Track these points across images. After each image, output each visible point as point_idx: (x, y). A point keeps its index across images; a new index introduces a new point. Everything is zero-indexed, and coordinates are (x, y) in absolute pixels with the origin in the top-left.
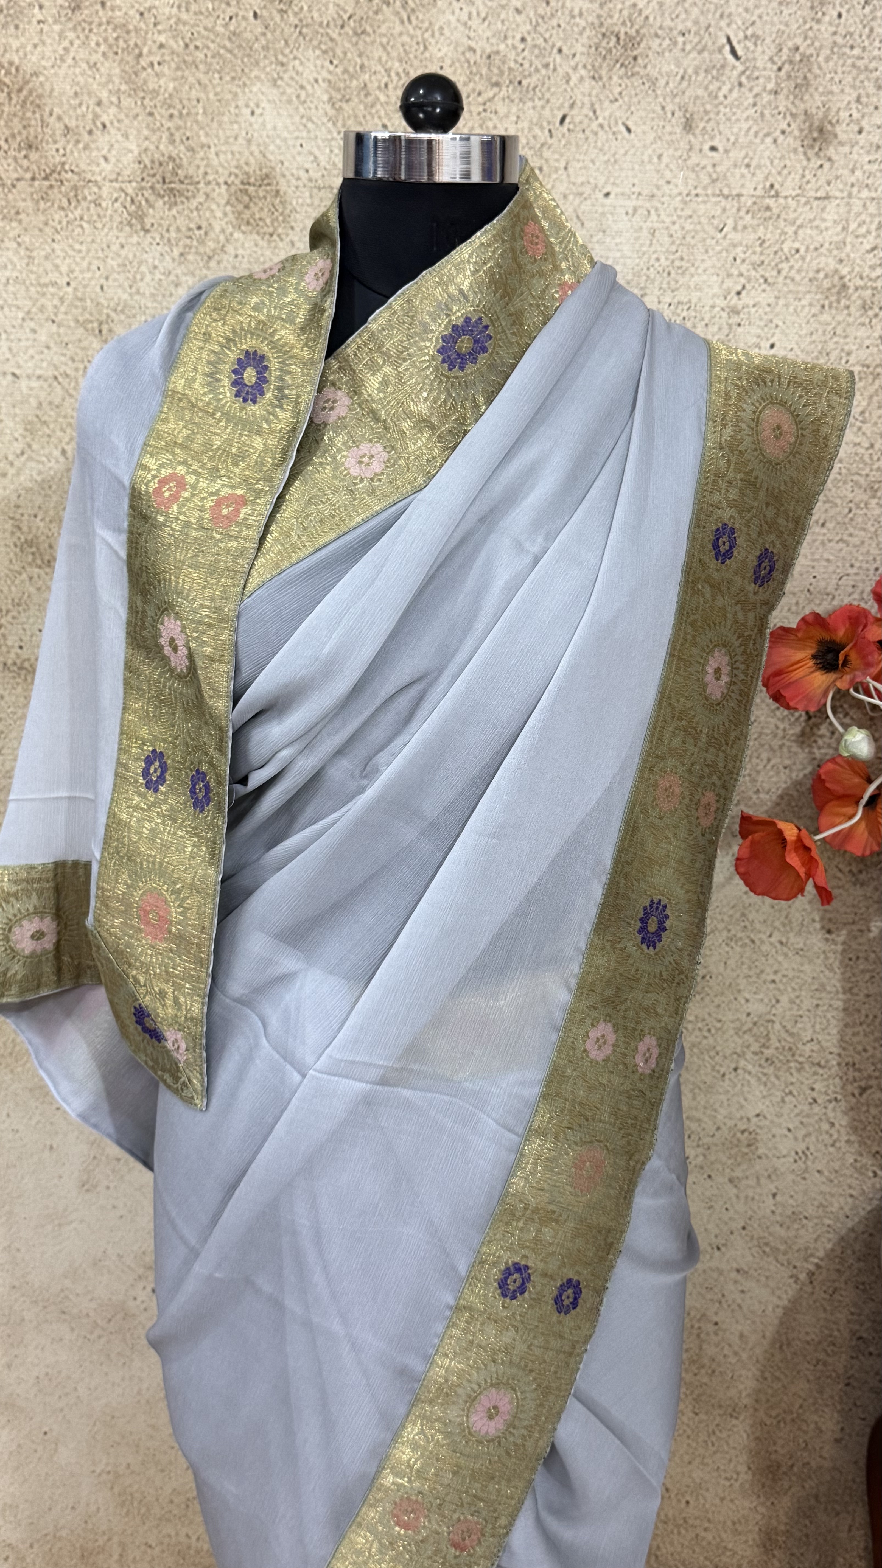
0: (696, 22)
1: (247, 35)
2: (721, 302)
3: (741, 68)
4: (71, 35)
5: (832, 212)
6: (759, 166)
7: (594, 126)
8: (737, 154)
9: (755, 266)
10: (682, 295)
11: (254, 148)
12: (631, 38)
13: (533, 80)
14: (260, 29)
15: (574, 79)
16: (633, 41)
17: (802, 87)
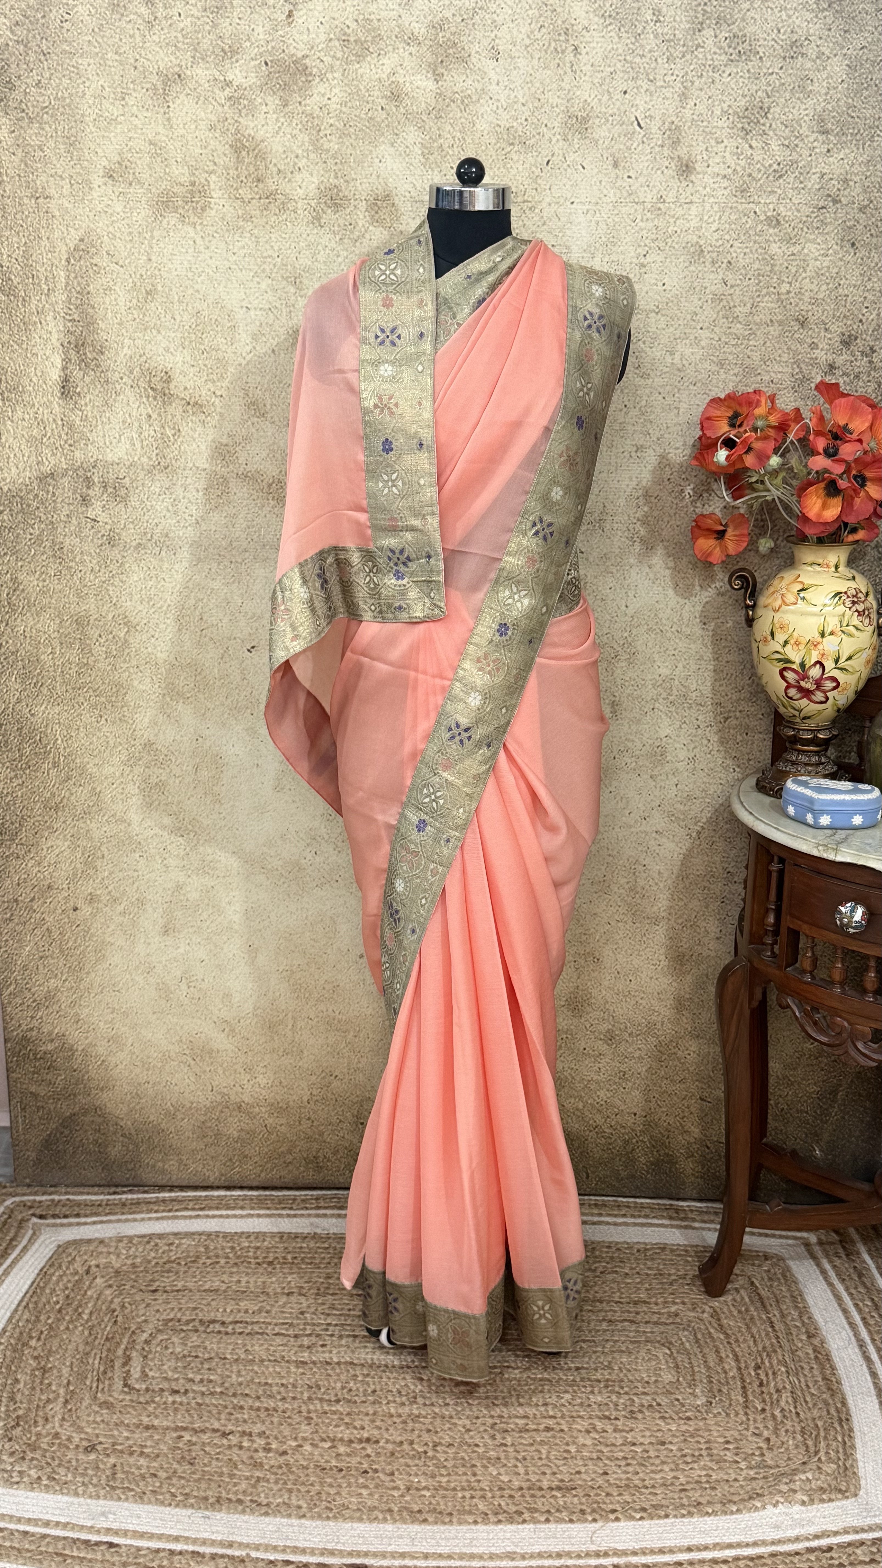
0: (618, 109)
1: (378, 119)
2: (635, 260)
3: (643, 133)
4: (282, 120)
5: (694, 210)
6: (654, 186)
7: (565, 165)
8: (642, 180)
9: (653, 241)
10: (614, 257)
11: (381, 180)
12: (584, 118)
13: (532, 141)
14: (385, 116)
15: (554, 140)
16: (585, 120)
17: (676, 143)
